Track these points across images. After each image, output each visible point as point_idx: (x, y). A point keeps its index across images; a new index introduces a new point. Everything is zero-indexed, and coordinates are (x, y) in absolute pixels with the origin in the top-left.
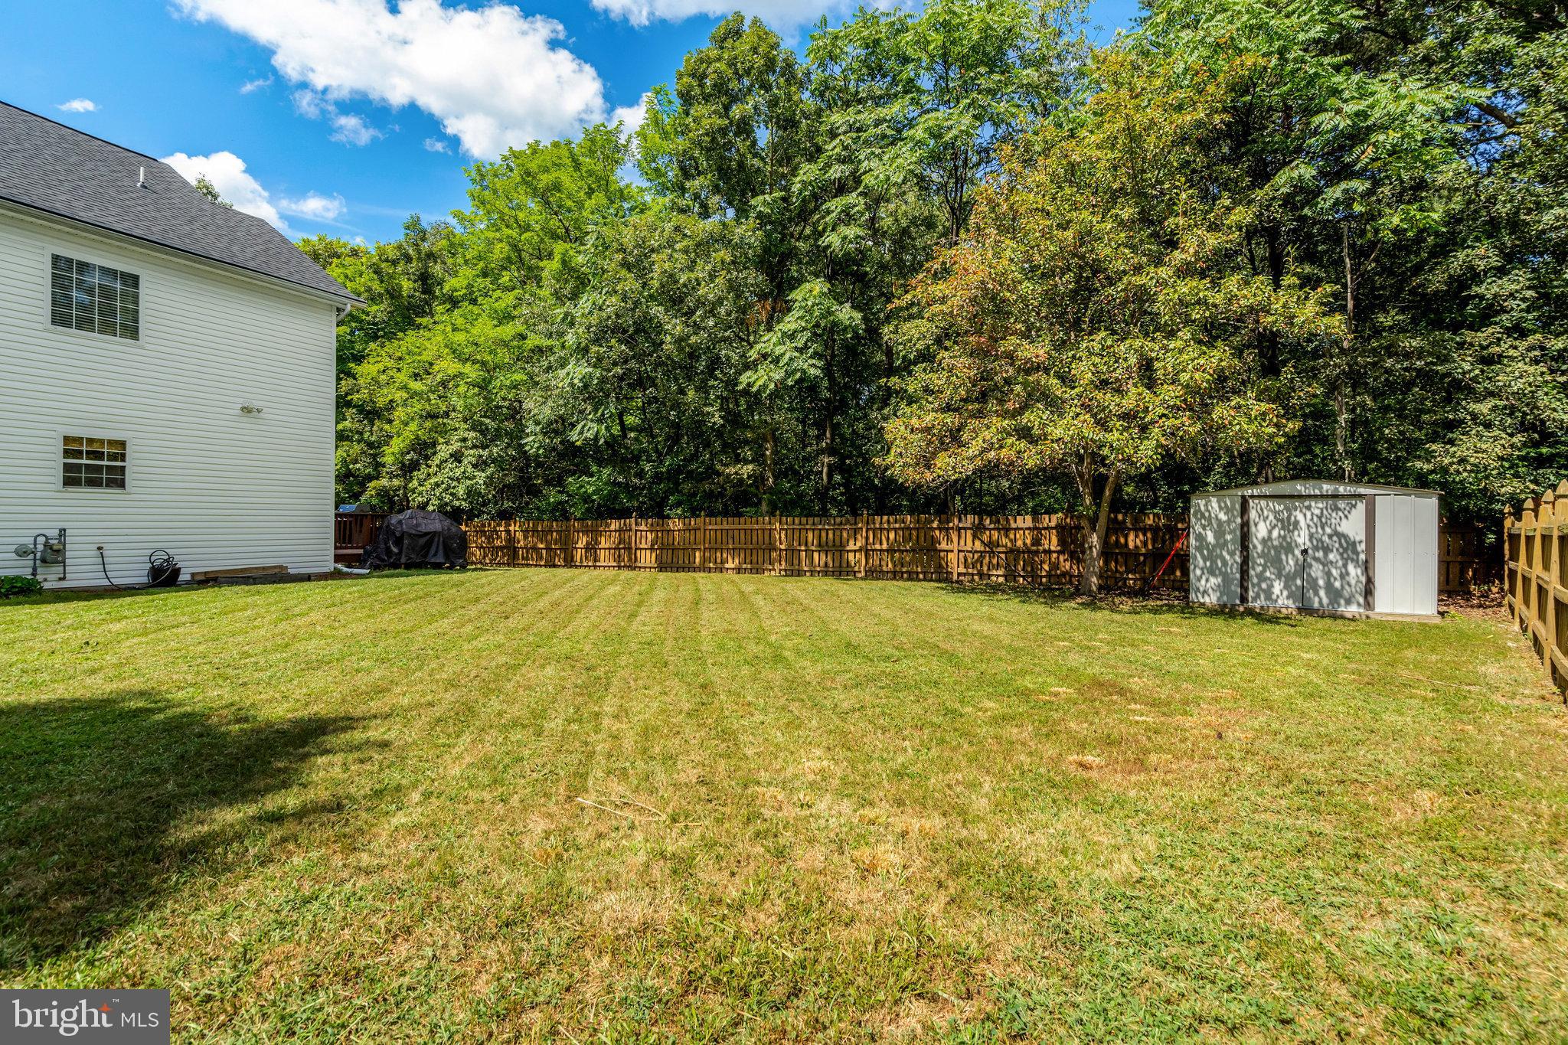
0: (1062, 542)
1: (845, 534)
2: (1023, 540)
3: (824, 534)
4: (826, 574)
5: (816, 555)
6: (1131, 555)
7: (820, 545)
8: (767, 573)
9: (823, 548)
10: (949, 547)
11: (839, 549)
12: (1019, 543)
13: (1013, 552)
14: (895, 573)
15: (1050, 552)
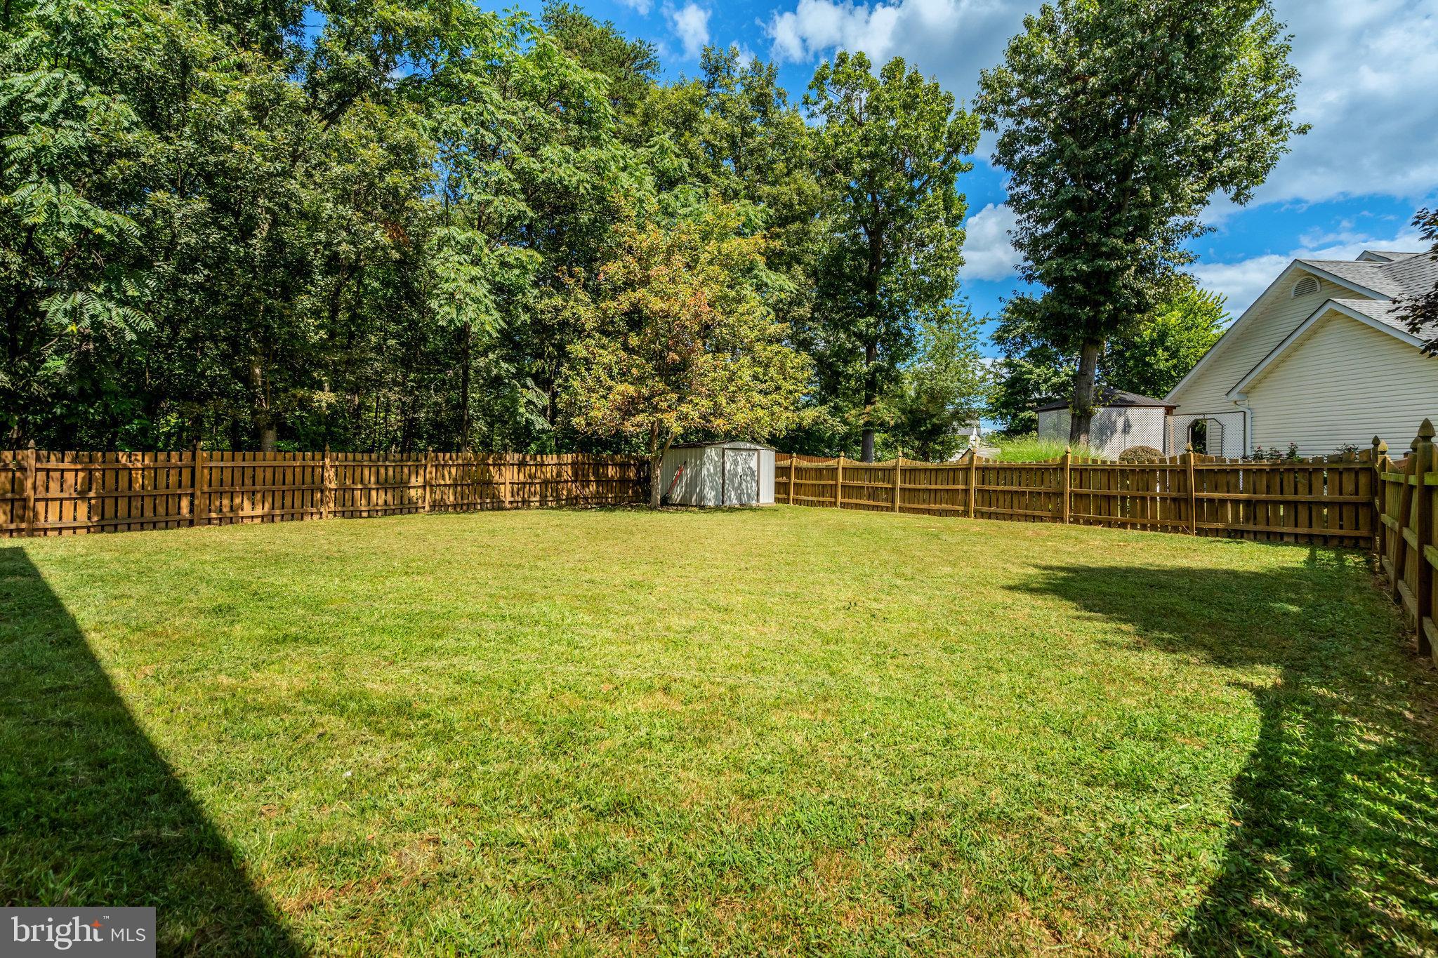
0: (575, 474)
1: (406, 470)
2: (550, 472)
3: (382, 471)
4: (385, 513)
5: (374, 493)
6: (609, 481)
7: (378, 482)
8: (307, 519)
9: (383, 485)
10: (502, 480)
11: (401, 485)
12: (549, 475)
13: (545, 483)
14: (455, 506)
15: (567, 482)
